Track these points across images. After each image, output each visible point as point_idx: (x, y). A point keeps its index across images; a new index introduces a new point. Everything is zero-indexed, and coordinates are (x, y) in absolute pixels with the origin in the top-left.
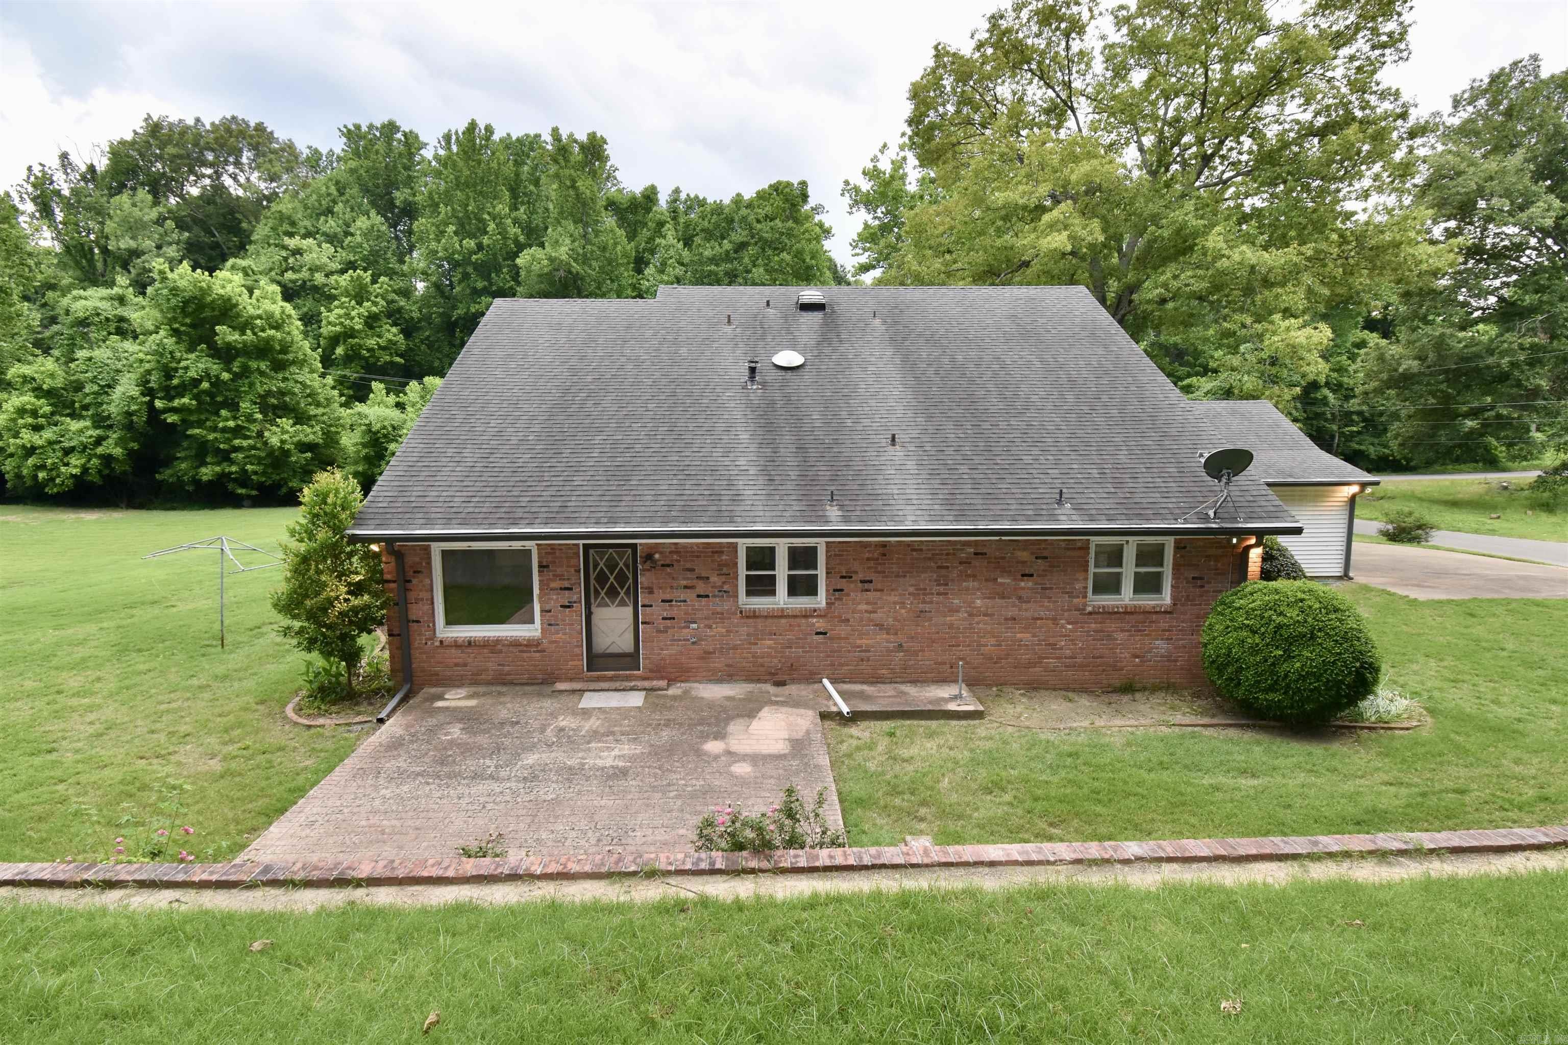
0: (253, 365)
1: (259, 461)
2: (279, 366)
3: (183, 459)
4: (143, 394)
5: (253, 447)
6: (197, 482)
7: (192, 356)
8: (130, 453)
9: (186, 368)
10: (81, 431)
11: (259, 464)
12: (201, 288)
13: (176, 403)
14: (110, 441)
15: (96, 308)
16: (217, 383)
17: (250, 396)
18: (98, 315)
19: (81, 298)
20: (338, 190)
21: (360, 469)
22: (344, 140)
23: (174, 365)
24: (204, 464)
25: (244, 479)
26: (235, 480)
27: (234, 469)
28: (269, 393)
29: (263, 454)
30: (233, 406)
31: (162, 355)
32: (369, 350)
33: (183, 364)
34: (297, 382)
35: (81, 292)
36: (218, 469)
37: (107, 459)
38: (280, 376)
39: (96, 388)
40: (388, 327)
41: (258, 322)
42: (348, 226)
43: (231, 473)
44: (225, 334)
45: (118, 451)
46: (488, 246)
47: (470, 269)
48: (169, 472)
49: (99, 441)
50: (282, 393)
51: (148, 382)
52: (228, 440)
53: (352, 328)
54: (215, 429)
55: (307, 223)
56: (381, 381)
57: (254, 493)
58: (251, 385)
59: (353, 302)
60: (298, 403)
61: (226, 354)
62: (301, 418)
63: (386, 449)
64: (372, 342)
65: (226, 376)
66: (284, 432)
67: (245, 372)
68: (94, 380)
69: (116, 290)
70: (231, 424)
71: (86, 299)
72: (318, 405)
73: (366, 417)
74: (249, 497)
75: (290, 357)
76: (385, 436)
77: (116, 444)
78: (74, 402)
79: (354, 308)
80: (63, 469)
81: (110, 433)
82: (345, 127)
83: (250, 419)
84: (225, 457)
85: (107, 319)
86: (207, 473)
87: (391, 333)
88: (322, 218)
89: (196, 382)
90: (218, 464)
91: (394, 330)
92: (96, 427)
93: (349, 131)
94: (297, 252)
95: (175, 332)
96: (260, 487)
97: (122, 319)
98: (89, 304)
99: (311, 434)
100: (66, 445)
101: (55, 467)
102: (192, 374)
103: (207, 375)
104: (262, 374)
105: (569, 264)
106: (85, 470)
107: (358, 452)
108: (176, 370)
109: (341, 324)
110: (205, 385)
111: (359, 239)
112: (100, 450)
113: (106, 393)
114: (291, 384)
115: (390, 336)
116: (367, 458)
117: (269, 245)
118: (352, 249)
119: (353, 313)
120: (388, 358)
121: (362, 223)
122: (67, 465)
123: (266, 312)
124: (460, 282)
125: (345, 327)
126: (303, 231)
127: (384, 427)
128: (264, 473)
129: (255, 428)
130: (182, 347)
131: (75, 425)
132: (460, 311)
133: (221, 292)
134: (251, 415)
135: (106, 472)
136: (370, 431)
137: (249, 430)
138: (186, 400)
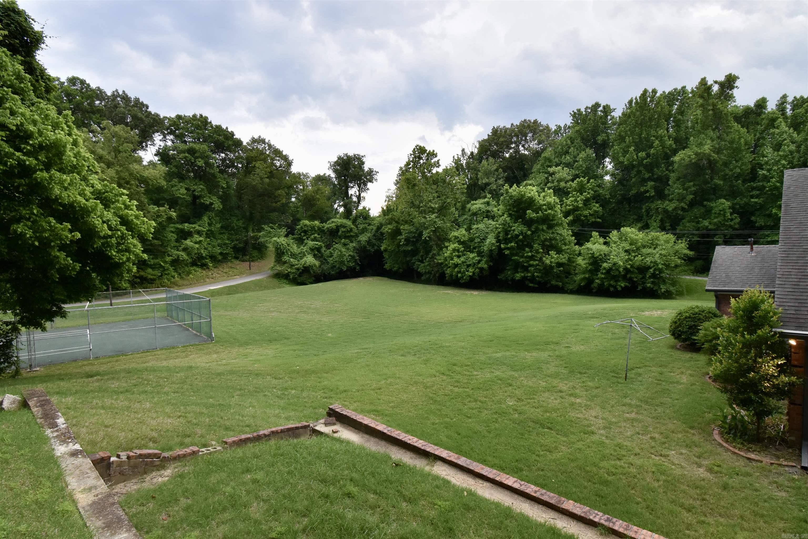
0: (541, 227)
1: (540, 271)
2: (551, 227)
3: (509, 270)
4: (497, 242)
5: (537, 265)
6: (513, 280)
7: (516, 225)
8: (490, 267)
9: (514, 230)
10: (473, 258)
11: (540, 273)
12: (522, 195)
13: (509, 245)
14: (483, 262)
15: (480, 208)
16: (525, 236)
17: (538, 242)
18: (480, 210)
19: (474, 204)
20: (571, 142)
21: (587, 276)
22: (572, 118)
23: (509, 229)
24: (518, 272)
25: (532, 279)
26: (529, 280)
27: (529, 275)
28: (546, 240)
29: (542, 268)
30: (531, 247)
31: (505, 225)
32: (584, 216)
33: (513, 228)
34: (558, 234)
35: (475, 202)
36: (523, 274)
37: (481, 269)
38: (551, 231)
39: (479, 240)
40: (594, 204)
41: (544, 207)
42: (575, 157)
43: (528, 276)
44: (530, 214)
45: (485, 266)
46: (653, 154)
47: (641, 168)
48: (503, 275)
49: (479, 262)
50: (551, 239)
51: (499, 237)
52: (528, 262)
53: (578, 207)
54: (522, 257)
55: (557, 160)
56: (597, 231)
57: (536, 286)
58: (539, 236)
59: (578, 194)
60: (558, 244)
61: (529, 223)
62: (559, 251)
63: (601, 266)
64: (586, 212)
65: (529, 233)
66: (552, 258)
67: (537, 229)
68: (478, 237)
69: (486, 200)
70: (530, 254)
71: (476, 204)
72: (565, 244)
73: (591, 250)
74: (534, 287)
75: (555, 222)
76: (601, 259)
77: (485, 263)
78: (471, 246)
79: (578, 197)
80: (467, 273)
81: (483, 259)
82: (573, 111)
83: (537, 252)
84: (526, 269)
85: (483, 212)
86: (518, 276)
87: (596, 207)
88: (563, 157)
89: (517, 236)
90: (522, 272)
91: (597, 205)
92: (478, 256)
93: (574, 113)
94: (553, 173)
95: (510, 215)
96: (539, 283)
97: (488, 211)
98: (477, 206)
99: (563, 258)
100: (468, 263)
101: (464, 272)
102: (516, 232)
103: (522, 233)
104: (543, 230)
105: (710, 155)
106: (474, 273)
107: (587, 267)
108: (510, 231)
109: (572, 204)
110: (521, 237)
111: (581, 163)
112: (480, 265)
113: (483, 242)
114: (555, 235)
115: (595, 208)
116: (590, 271)
117: (540, 173)
118: (578, 168)
119: (578, 199)
120: (594, 220)
121: (583, 155)
122: (468, 271)
123: (548, 202)
124: (635, 176)
125: (574, 206)
126: (555, 164)
127: (601, 255)
128: (541, 277)
129: (539, 256)
130: (513, 221)
131: (472, 255)
132: (633, 192)
133: (529, 195)
134: (538, 250)
135: (481, 275)
136: (593, 257)
137: (536, 257)
138: (513, 244)
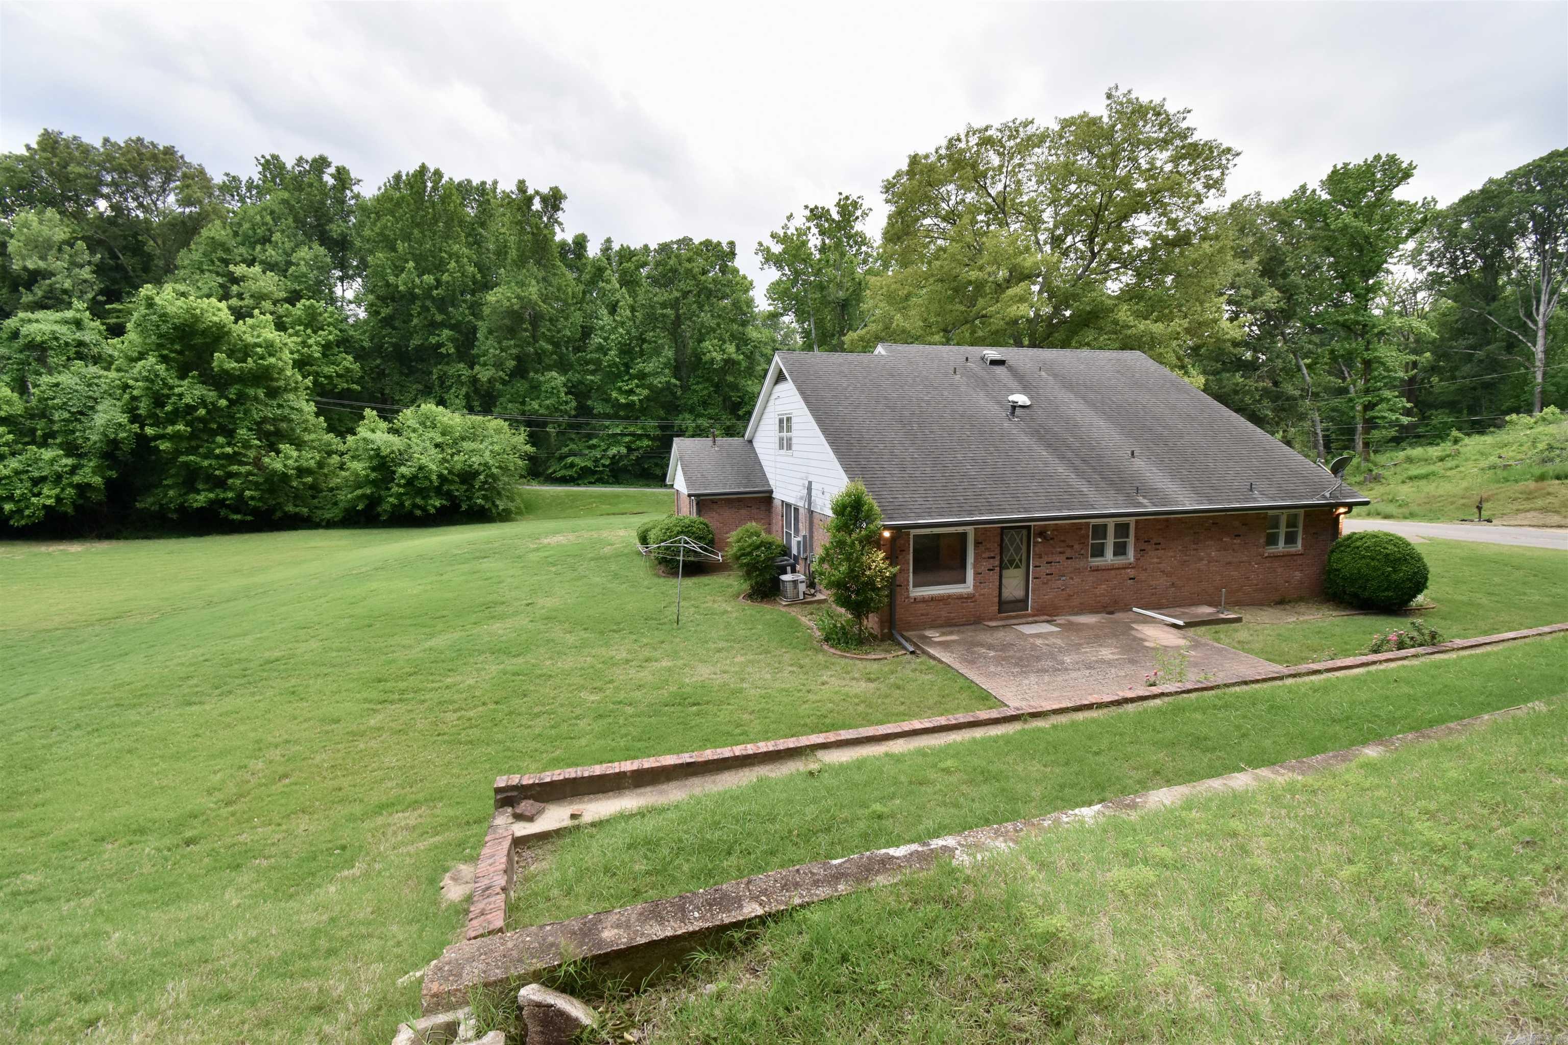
0: (251, 392)
1: (257, 486)
2: (273, 393)
3: (170, 487)
4: (132, 422)
5: (249, 473)
6: (182, 509)
7: (186, 382)
8: (109, 482)
9: (181, 396)
10: (53, 461)
11: (255, 490)
12: (193, 315)
13: (170, 430)
14: (87, 470)
15: (53, 332)
16: (214, 410)
17: (247, 423)
18: (56, 339)
19: (30, 321)
20: (273, 219)
21: (369, 492)
22: (260, 168)
23: (166, 391)
24: (198, 492)
25: (240, 504)
26: (228, 507)
27: (230, 495)
28: (265, 420)
29: (261, 480)
30: (230, 434)
31: (152, 381)
32: (326, 377)
33: (176, 390)
34: (292, 408)
35: (29, 315)
36: (211, 495)
37: (82, 489)
38: (275, 403)
39: (66, 415)
40: (344, 355)
41: (259, 349)
42: (289, 255)
43: (224, 499)
44: (220, 360)
45: (97, 480)
46: (448, 282)
47: (428, 303)
48: (150, 500)
49: (74, 470)
50: (275, 420)
51: (137, 408)
52: (222, 467)
53: (310, 356)
54: (206, 457)
55: (242, 250)
56: (373, 409)
57: (249, 518)
58: (246, 412)
59: (309, 331)
60: (293, 430)
61: (221, 381)
62: (299, 445)
63: (394, 472)
64: (329, 370)
65: (223, 403)
66: (287, 457)
67: (241, 398)
68: (63, 407)
69: (69, 314)
70: (229, 450)
71: (37, 321)
72: (310, 432)
73: (373, 442)
74: (242, 522)
75: (282, 383)
76: (393, 460)
77: (94, 473)
78: (35, 430)
79: (309, 337)
80: (34, 500)
81: (84, 462)
82: (263, 157)
83: (247, 445)
84: (220, 483)
85: (67, 344)
86: (200, 499)
87: (348, 361)
88: (258, 247)
89: (190, 409)
90: (210, 490)
91: (350, 358)
92: (67, 455)
93: (267, 161)
94: (243, 278)
95: (164, 359)
96: (255, 511)
97: (81, 344)
98: (47, 327)
99: (310, 458)
100: (36, 474)
101: (23, 497)
102: (188, 400)
103: (203, 403)
104: (256, 399)
105: (536, 303)
106: (59, 499)
107: (368, 476)
108: (168, 397)
109: (298, 351)
110: (202, 412)
111: (303, 269)
112: (76, 479)
113: (77, 420)
114: (287, 411)
115: (348, 364)
116: (374, 483)
117: (202, 271)
118: (297, 278)
119: (311, 341)
120: (345, 386)
121: (304, 253)
122: (38, 495)
123: (265, 340)
124: (419, 314)
125: (302, 354)
126: (238, 259)
127: (393, 452)
128: (260, 499)
129: (252, 454)
130: (173, 373)
131: (47, 454)
132: (415, 342)
133: (215, 319)
134: (247, 441)
135: (81, 502)
136: (378, 455)
137: (245, 456)
138: (180, 427)
